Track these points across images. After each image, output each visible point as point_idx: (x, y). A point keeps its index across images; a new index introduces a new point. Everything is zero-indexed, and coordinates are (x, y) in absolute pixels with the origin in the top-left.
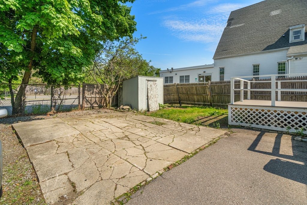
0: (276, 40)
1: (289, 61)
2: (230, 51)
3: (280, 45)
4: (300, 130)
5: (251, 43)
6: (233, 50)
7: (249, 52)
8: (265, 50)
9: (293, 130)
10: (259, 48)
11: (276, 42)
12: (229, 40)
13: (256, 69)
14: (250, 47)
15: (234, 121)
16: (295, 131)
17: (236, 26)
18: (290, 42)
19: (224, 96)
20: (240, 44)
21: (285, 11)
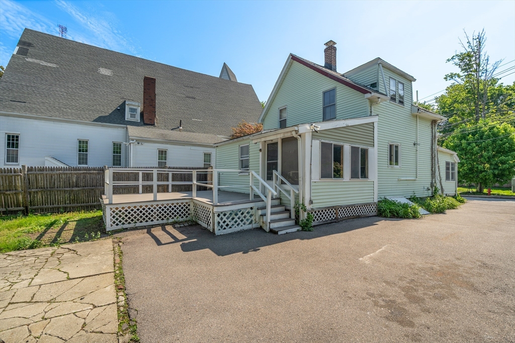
0: (110, 112)
1: (132, 144)
2: (33, 106)
3: (116, 120)
4: (175, 218)
5: (74, 104)
6: (38, 107)
7: (72, 118)
8: (95, 121)
9: (171, 220)
10: (88, 115)
11: (110, 114)
12: (28, 84)
13: (83, 147)
14: (73, 111)
15: (114, 225)
16: (173, 220)
17: (41, 64)
18: (126, 120)
19: (58, 191)
20: (52, 100)
21: (117, 76)
